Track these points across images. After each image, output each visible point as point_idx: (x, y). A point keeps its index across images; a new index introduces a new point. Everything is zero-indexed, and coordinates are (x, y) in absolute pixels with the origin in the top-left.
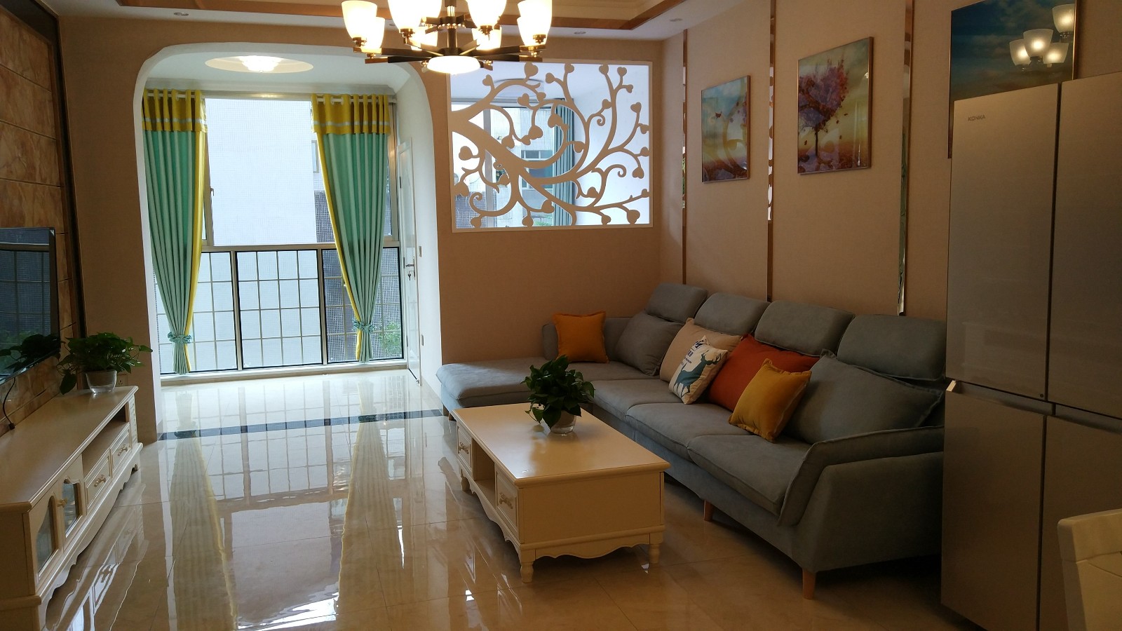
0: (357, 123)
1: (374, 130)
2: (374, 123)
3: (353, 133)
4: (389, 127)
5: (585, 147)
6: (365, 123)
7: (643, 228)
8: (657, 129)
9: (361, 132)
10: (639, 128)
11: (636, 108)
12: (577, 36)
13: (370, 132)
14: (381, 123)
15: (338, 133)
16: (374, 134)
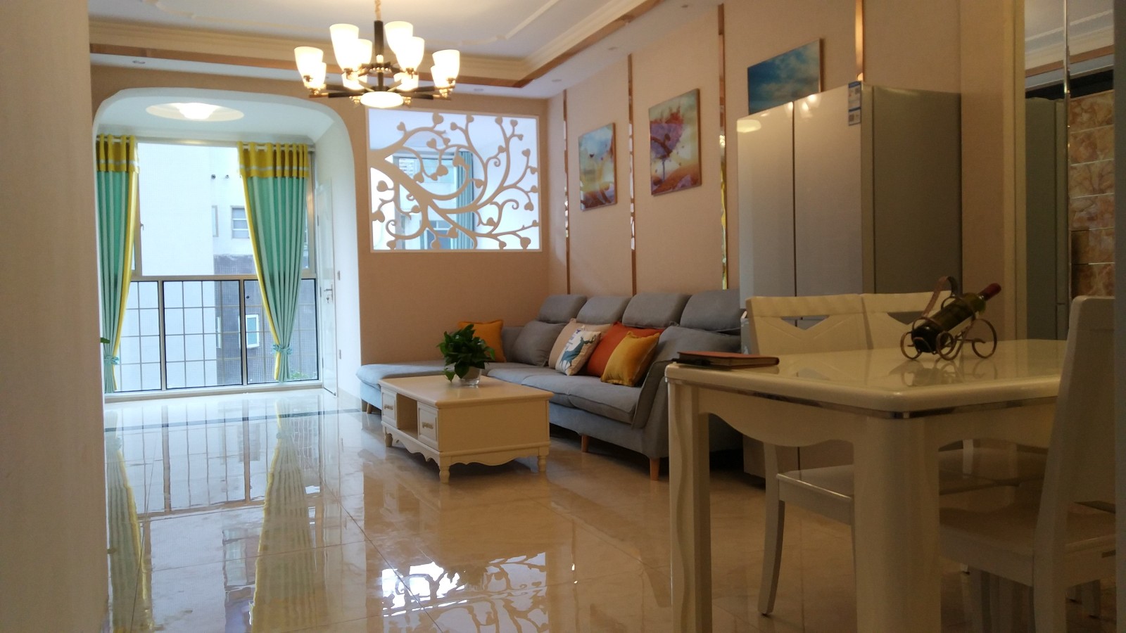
0: (279, 168)
1: (295, 174)
2: (295, 168)
3: (275, 176)
4: (308, 172)
5: (484, 184)
6: (287, 168)
7: (533, 253)
8: (544, 170)
9: (283, 176)
10: (529, 170)
11: (526, 153)
12: (477, 93)
13: (291, 176)
14: (301, 168)
15: (262, 176)
16: (295, 179)
